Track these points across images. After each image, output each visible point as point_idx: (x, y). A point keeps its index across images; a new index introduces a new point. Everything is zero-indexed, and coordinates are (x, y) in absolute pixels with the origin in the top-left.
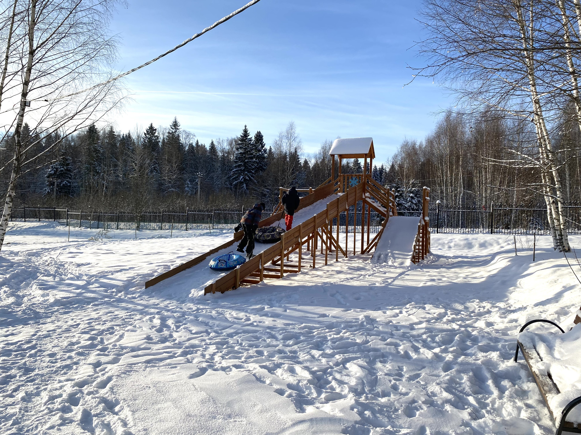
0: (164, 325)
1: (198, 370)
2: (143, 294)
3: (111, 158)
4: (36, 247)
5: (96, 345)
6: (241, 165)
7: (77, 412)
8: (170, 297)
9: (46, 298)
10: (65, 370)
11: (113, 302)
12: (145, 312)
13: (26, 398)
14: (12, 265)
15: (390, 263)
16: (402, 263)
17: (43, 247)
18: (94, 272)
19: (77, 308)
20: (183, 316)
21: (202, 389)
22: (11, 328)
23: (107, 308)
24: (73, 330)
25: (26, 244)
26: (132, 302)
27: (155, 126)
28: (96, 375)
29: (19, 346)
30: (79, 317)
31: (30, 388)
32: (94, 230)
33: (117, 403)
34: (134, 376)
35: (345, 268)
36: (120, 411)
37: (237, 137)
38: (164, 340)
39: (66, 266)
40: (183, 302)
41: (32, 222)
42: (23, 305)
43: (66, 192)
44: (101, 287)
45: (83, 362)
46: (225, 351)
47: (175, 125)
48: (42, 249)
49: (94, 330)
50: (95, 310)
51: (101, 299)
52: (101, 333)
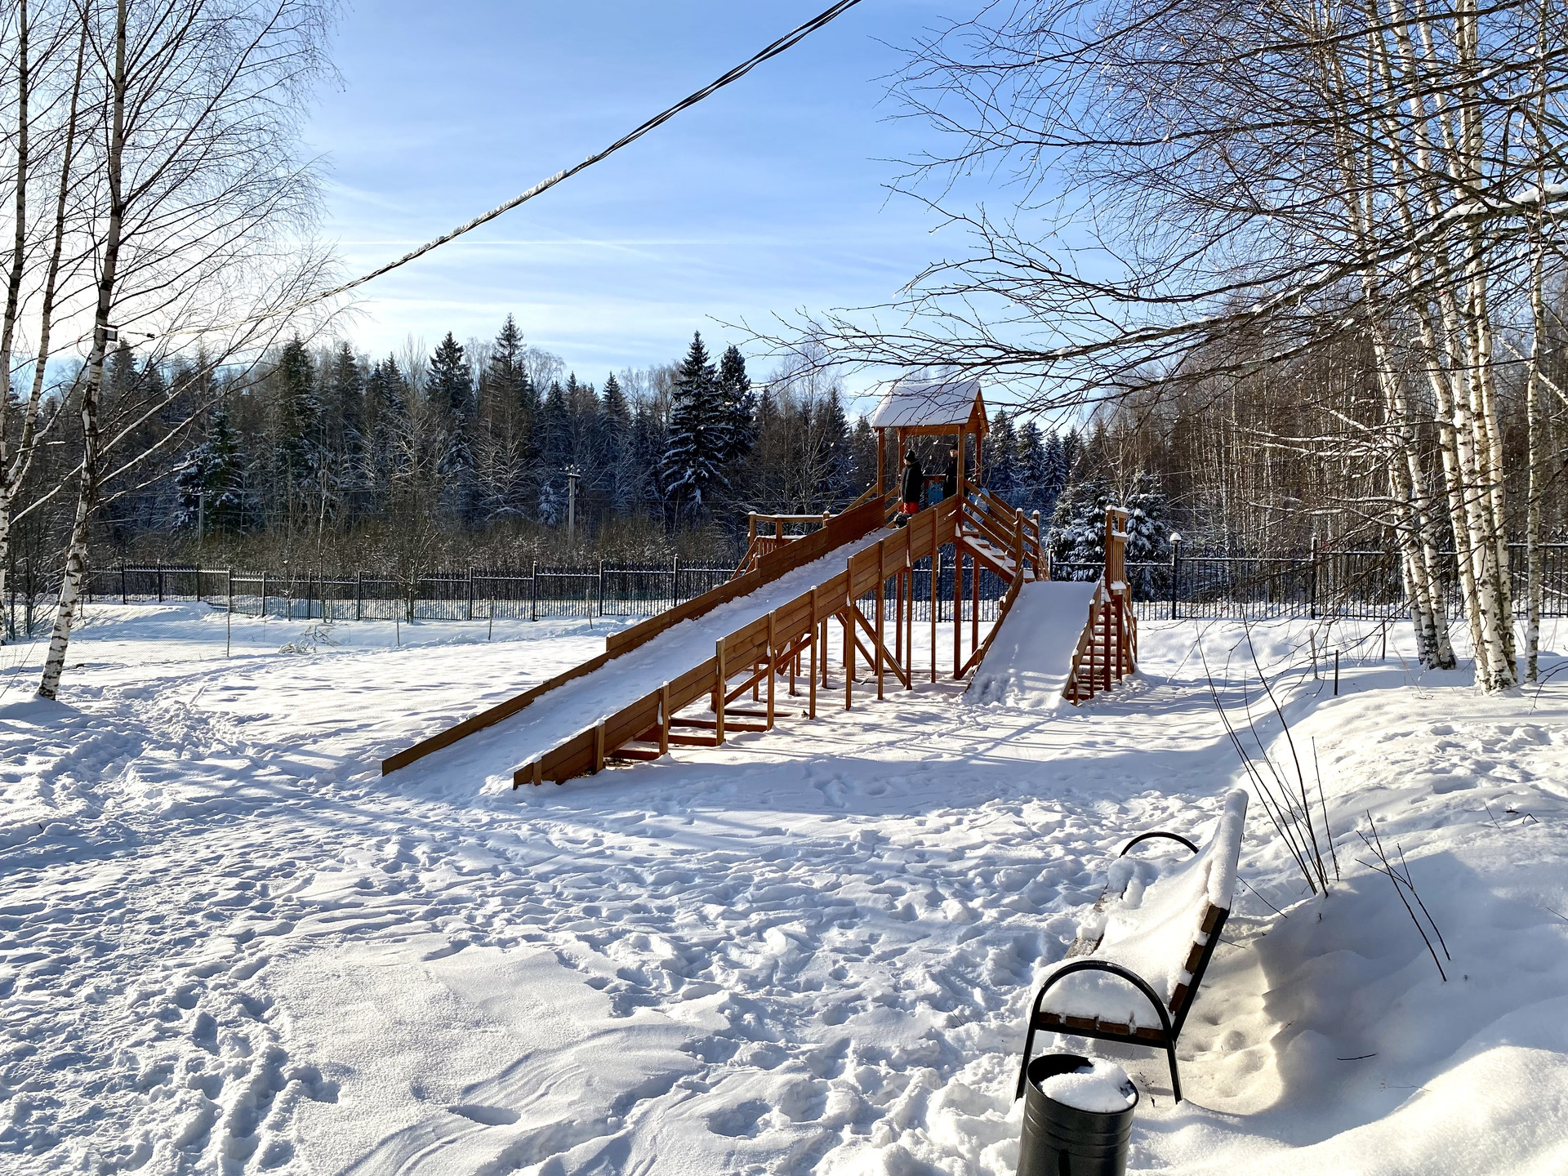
0: (405, 856)
1: (448, 945)
2: (376, 788)
3: (345, 427)
4: (144, 675)
5: (251, 900)
6: (688, 438)
7: (189, 1020)
8: (436, 795)
9: (154, 801)
10: (179, 948)
11: (306, 806)
12: (372, 830)
13: (96, 997)
14: (83, 723)
15: (1010, 702)
16: (1040, 702)
17: (163, 675)
18: (273, 736)
19: (221, 821)
20: (455, 836)
21: (440, 978)
22: (74, 867)
23: (289, 822)
24: (207, 868)
25: (123, 666)
26: (350, 806)
27: (460, 340)
28: (240, 955)
29: (89, 903)
30: (224, 842)
31: (106, 980)
32: (297, 623)
33: (269, 1002)
34: (314, 956)
35: (889, 719)
36: (272, 1017)
37: (677, 364)
38: (395, 888)
39: (212, 722)
40: (464, 806)
41: (143, 602)
42: (102, 817)
43: (229, 522)
44: (283, 772)
45: (218, 931)
46: (518, 908)
47: (510, 336)
48: (159, 679)
49: (251, 868)
50: (260, 827)
51: (279, 801)
52: (266, 874)
